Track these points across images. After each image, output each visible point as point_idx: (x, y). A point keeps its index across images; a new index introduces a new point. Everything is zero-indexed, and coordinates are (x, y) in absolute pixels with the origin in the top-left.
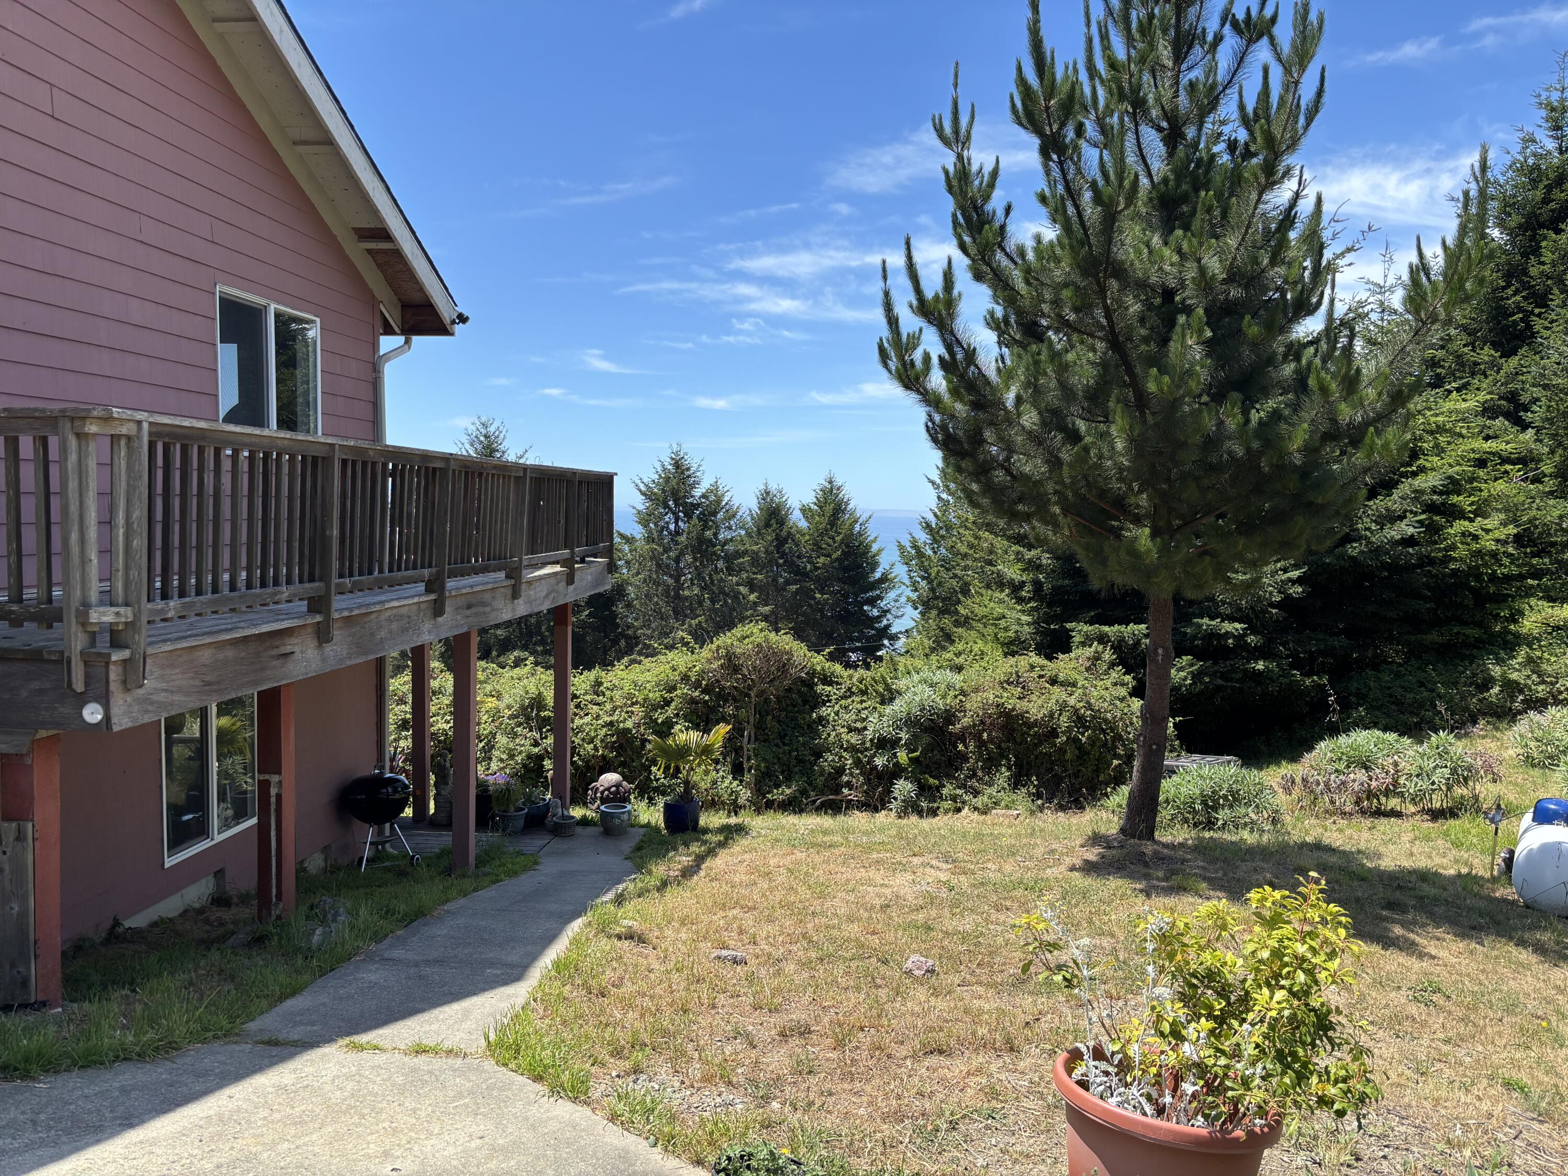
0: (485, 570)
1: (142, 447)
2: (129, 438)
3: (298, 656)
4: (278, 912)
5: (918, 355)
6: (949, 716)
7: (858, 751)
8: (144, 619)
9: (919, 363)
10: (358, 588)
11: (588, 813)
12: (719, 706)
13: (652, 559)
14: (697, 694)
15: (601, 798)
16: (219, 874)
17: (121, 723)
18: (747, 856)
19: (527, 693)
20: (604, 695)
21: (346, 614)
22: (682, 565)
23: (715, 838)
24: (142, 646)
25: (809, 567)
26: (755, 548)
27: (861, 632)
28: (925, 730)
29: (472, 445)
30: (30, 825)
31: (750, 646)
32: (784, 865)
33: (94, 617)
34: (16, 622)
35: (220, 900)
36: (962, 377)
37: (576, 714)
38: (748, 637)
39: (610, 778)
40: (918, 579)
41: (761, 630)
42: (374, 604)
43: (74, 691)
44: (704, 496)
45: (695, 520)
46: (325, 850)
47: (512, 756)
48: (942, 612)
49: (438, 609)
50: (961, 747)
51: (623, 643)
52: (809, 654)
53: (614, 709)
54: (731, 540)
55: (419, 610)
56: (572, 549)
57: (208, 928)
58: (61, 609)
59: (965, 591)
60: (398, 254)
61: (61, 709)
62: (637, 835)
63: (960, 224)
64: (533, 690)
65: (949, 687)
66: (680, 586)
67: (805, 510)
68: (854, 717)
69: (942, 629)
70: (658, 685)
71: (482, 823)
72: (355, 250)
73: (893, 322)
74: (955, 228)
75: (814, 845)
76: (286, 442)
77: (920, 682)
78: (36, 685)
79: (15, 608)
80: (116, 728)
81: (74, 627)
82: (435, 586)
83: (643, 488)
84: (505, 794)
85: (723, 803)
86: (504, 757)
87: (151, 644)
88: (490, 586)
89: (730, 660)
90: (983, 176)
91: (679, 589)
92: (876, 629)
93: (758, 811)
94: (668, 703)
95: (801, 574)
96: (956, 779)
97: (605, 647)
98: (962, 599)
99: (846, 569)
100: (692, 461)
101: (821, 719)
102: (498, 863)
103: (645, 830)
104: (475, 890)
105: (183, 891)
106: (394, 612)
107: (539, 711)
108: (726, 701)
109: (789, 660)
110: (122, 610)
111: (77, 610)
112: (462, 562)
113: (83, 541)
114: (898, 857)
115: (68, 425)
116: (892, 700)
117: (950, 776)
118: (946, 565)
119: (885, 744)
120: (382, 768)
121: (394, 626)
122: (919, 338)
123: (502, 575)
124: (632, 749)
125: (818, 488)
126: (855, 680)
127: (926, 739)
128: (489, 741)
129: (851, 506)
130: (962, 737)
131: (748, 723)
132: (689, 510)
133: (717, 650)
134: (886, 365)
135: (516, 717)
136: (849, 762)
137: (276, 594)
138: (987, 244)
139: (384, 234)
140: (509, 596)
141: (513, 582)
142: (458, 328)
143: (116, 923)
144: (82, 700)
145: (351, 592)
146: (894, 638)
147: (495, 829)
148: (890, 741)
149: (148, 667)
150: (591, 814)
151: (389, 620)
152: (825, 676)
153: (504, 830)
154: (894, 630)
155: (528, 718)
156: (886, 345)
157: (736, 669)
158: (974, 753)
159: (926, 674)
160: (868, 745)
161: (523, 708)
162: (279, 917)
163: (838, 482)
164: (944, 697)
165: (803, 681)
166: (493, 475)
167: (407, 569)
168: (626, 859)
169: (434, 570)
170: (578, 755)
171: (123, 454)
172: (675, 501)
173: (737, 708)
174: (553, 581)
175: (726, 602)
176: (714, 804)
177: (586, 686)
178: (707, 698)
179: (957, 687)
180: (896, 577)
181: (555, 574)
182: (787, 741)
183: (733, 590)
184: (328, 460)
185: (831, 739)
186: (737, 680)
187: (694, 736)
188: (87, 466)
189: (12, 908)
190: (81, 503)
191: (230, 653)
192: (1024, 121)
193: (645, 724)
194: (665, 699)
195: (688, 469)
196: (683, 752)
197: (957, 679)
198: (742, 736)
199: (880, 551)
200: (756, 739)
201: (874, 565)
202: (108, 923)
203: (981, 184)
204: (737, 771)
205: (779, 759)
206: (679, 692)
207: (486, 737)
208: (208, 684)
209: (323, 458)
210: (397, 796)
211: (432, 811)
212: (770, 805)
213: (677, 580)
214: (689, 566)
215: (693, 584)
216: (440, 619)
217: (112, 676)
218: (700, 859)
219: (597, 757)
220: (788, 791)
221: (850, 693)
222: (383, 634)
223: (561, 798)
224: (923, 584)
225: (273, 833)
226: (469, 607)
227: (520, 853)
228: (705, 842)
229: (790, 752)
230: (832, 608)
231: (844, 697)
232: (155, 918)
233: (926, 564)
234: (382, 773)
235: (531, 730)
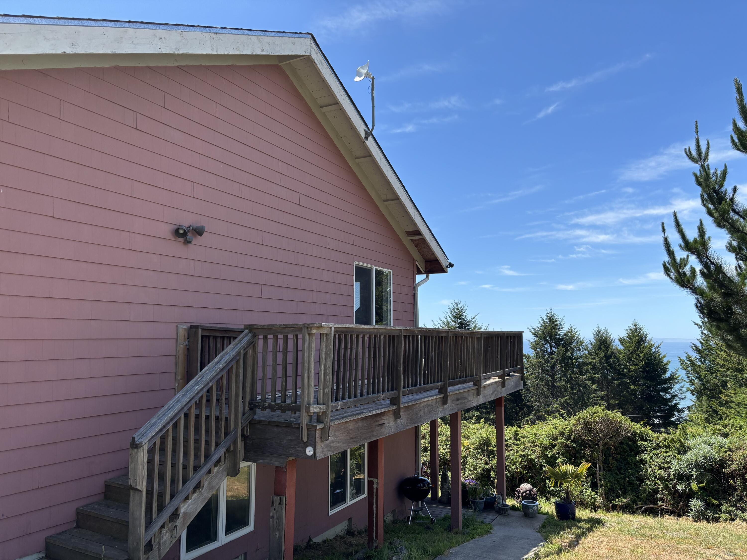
0: (464, 382)
1: (331, 338)
2: (327, 334)
3: (386, 425)
4: (376, 545)
5: (687, 269)
6: (723, 464)
7: (666, 480)
8: (330, 410)
9: (688, 273)
10: (411, 393)
11: (516, 503)
12: (582, 450)
13: (539, 366)
14: (569, 442)
15: (522, 496)
16: (350, 520)
17: (320, 456)
18: (605, 539)
19: (482, 437)
20: (520, 441)
21: (406, 405)
22: (555, 370)
23: (586, 526)
24: (329, 421)
25: (625, 370)
26: (594, 361)
27: (660, 407)
28: (708, 471)
29: (451, 313)
30: (285, 498)
31: (597, 418)
32: (628, 547)
33: (312, 410)
34: (283, 411)
35: (350, 533)
36: (715, 280)
37: (506, 450)
38: (595, 413)
39: (526, 486)
40: (694, 378)
41: (603, 410)
42: (418, 400)
43: (303, 441)
44: (565, 334)
45: (561, 347)
46: (393, 512)
47: (475, 469)
48: (710, 398)
49: (444, 402)
50: (731, 482)
51: (525, 409)
52: (632, 424)
53: (525, 448)
54: (581, 357)
55: (436, 402)
56: (504, 370)
57: (346, 546)
58: (300, 406)
59: (724, 385)
60: (424, 240)
61: (298, 449)
62: (542, 520)
63: (705, 199)
64: (485, 436)
65: (721, 446)
66: (554, 381)
67: (621, 341)
68: (662, 461)
69: (711, 407)
70: (547, 436)
71: (465, 505)
72: (406, 241)
73: (671, 253)
74: (703, 202)
75: (645, 536)
76: (383, 330)
77: (702, 442)
78: (289, 438)
79: (283, 405)
80: (318, 458)
81: (305, 414)
82: (443, 390)
83: (533, 331)
84: (474, 490)
85: (587, 503)
86: (472, 469)
87: (332, 420)
88: (467, 390)
89: (586, 425)
90: (717, 174)
91: (554, 382)
92: (669, 406)
93: (608, 510)
94: (553, 446)
95: (620, 374)
96: (730, 501)
97: (516, 411)
98: (723, 390)
99: (648, 372)
100: (558, 317)
101: (641, 461)
102: (473, 528)
103: (546, 516)
104: (464, 542)
105: (336, 527)
106: (426, 403)
107: (487, 447)
108: (585, 447)
109: (620, 426)
110: (322, 406)
111: (306, 406)
112: (454, 379)
113: (309, 377)
114: (698, 549)
115: (306, 330)
116: (685, 452)
117: (726, 499)
118: (710, 370)
119: (681, 477)
120: (418, 474)
121: (426, 410)
122: (687, 260)
123: (472, 383)
124: (535, 470)
125: (628, 329)
126: (661, 439)
127: (708, 476)
128: (464, 460)
129: (648, 339)
130: (732, 476)
131: (599, 460)
132: (558, 342)
133: (579, 420)
134: (668, 275)
135: (477, 449)
136: (661, 486)
137: (378, 397)
138: (725, 211)
139: (418, 233)
140: (475, 394)
141: (477, 387)
142: (449, 269)
143: (310, 540)
144: (306, 445)
145: (408, 395)
146: (680, 411)
147: (470, 508)
148: (685, 476)
149: (330, 431)
150: (517, 505)
151: (424, 407)
152: (643, 436)
153: (475, 510)
154: (680, 406)
155: (483, 450)
156: (668, 265)
157: (590, 430)
158: (740, 486)
159: (705, 438)
160: (672, 477)
161: (480, 445)
162: (376, 547)
163: (640, 325)
164: (718, 452)
165: (629, 438)
166: (467, 337)
167: (431, 383)
168: (538, 532)
169: (442, 383)
170: (508, 470)
171: (324, 341)
172: (550, 337)
173: (592, 452)
174: (495, 386)
175: (580, 390)
176: (583, 504)
177: (511, 435)
178: (574, 445)
179: (726, 446)
180: (679, 376)
181: (496, 382)
182: (622, 471)
183: (583, 383)
184: (399, 336)
185: (649, 472)
186: (591, 436)
187: (569, 468)
188: (312, 346)
189: (276, 535)
190: (309, 361)
191: (360, 424)
192: (741, 148)
193: (541, 457)
194: (552, 444)
195: (556, 321)
196: (564, 476)
197: (726, 441)
198: (596, 467)
199: (668, 362)
200: (604, 470)
201: (665, 370)
202: (307, 540)
203: (717, 178)
204: (594, 486)
205: (618, 481)
206: (559, 441)
207: (463, 458)
208: (352, 438)
209: (397, 335)
210: (425, 488)
211: (440, 495)
212: (614, 508)
213: (553, 378)
214: (559, 370)
215: (561, 380)
216: (445, 406)
217: (317, 435)
218: (578, 538)
219: (518, 473)
220: (625, 500)
221: (658, 447)
222: (421, 414)
223: (501, 495)
224: (697, 381)
225: (374, 506)
226: (458, 400)
227: (483, 523)
228: (580, 527)
229: (625, 478)
230: (642, 393)
231: (655, 449)
232: (325, 538)
233: (697, 370)
234: (418, 476)
235: (484, 456)
